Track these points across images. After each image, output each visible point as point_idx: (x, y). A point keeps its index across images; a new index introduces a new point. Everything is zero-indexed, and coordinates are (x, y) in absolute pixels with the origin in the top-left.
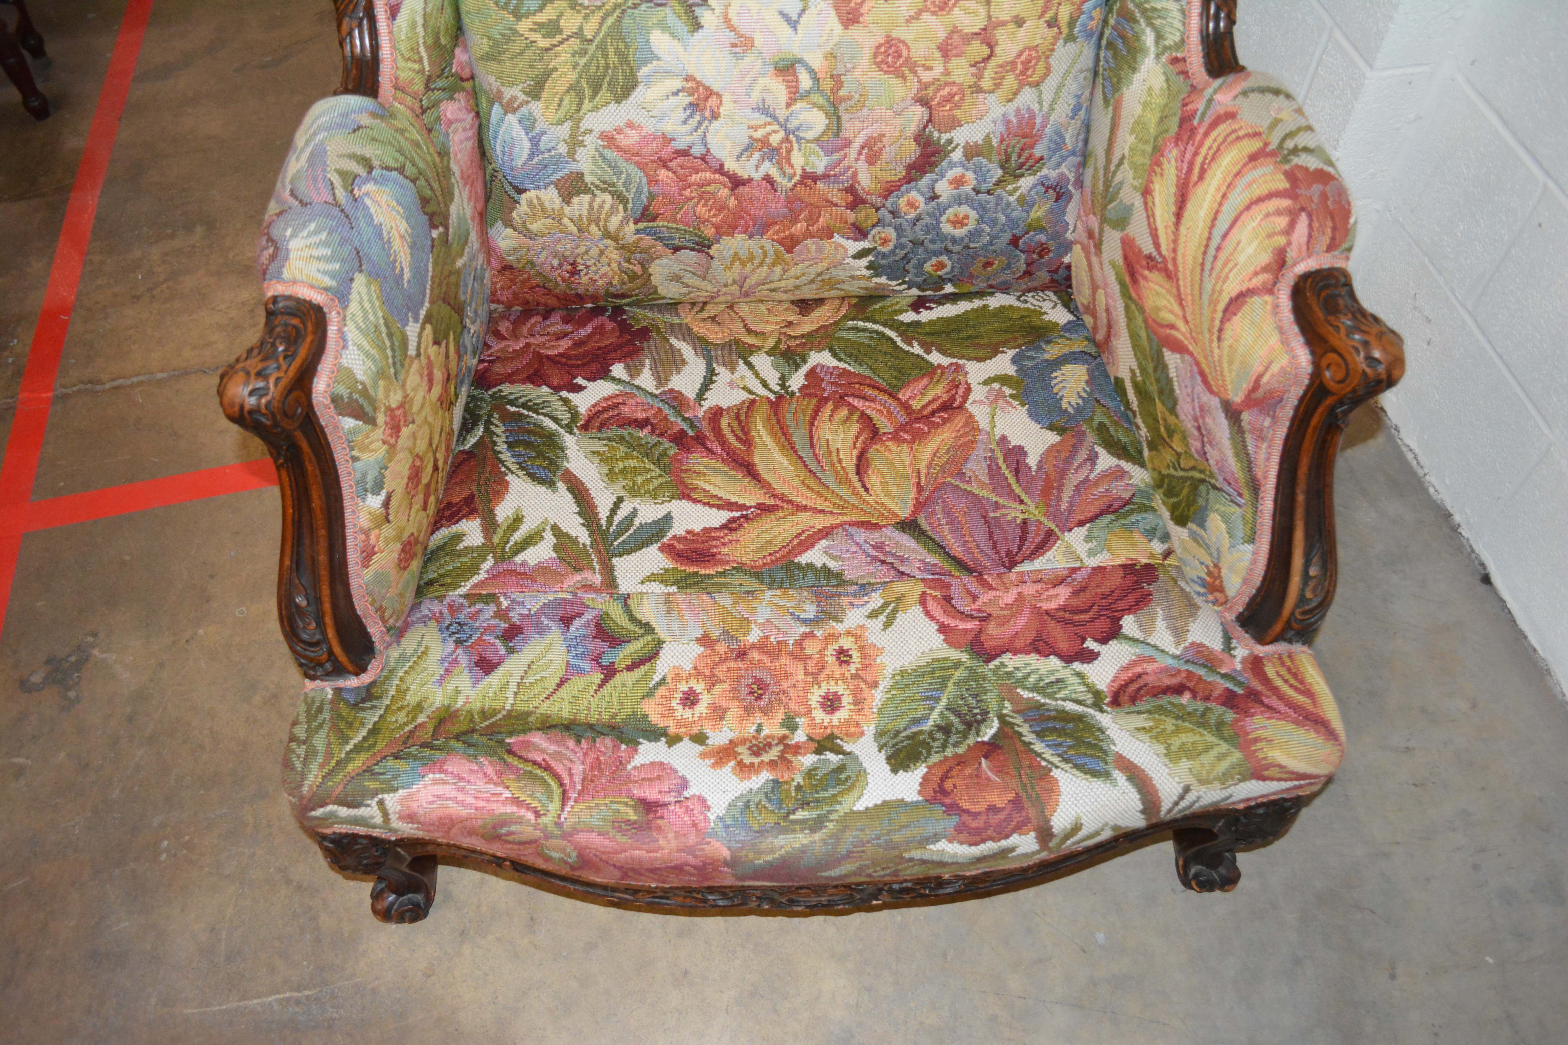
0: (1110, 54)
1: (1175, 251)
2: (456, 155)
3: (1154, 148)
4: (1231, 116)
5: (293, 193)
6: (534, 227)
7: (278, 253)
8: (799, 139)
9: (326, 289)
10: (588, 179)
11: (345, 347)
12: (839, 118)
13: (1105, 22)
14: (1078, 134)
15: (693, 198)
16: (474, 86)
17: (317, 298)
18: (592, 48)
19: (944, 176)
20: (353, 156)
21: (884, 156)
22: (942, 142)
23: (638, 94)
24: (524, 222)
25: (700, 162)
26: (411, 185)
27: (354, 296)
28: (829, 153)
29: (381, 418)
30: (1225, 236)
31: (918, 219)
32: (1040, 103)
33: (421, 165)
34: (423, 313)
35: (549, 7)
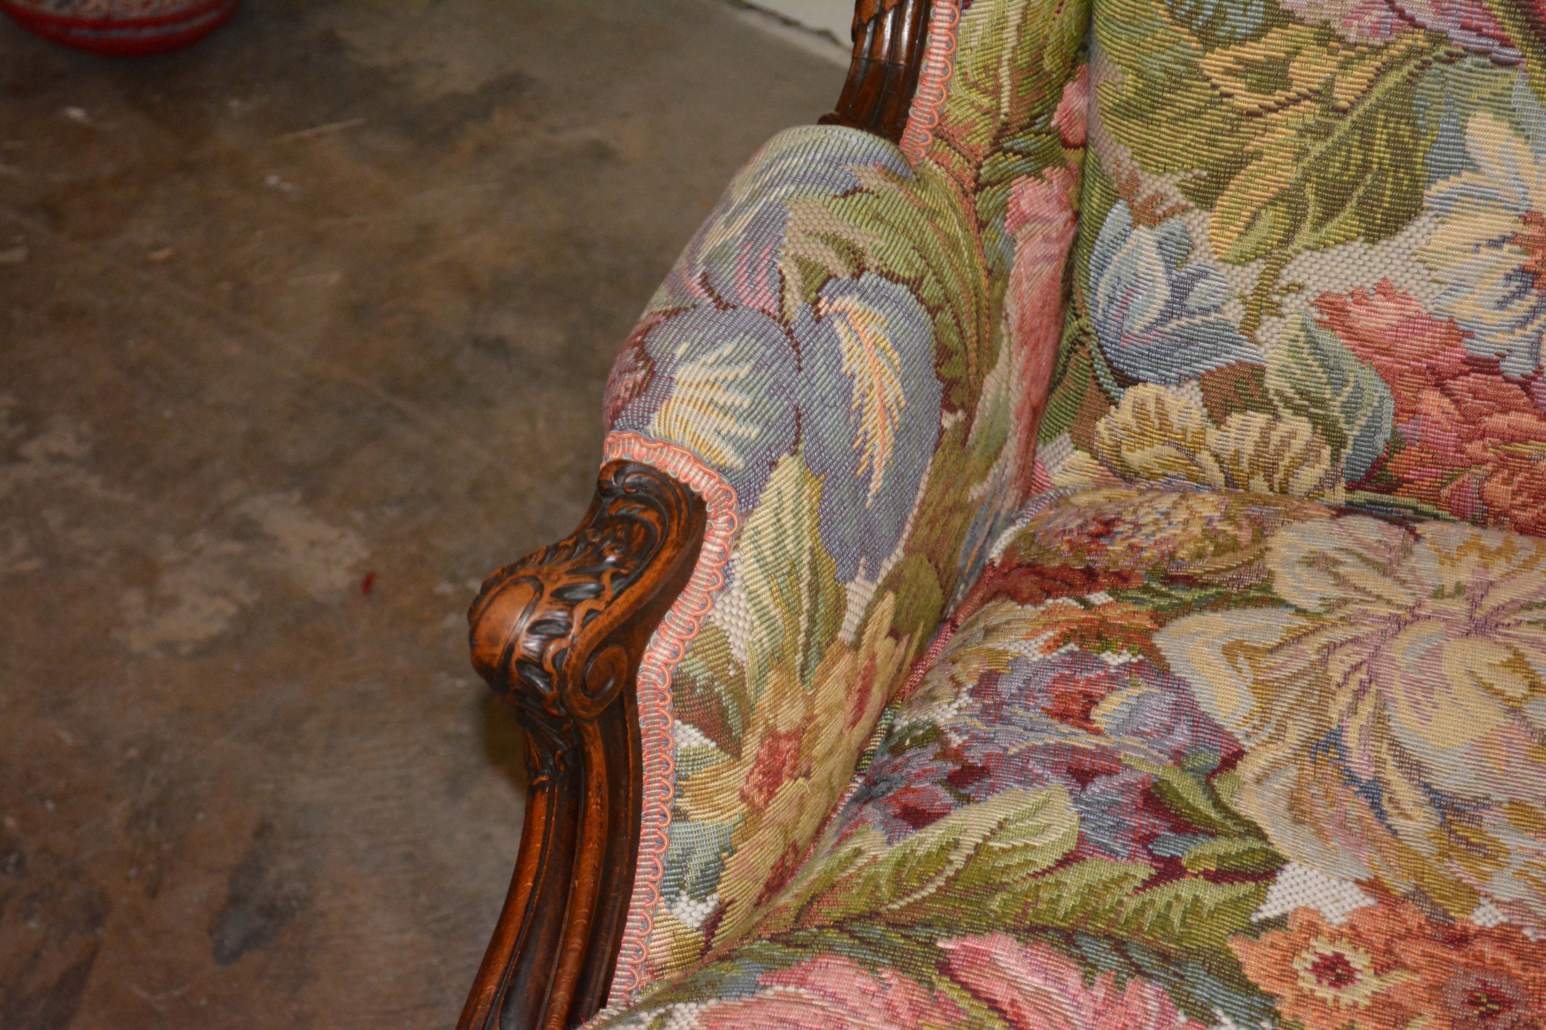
2: (1019, 283)
5: (705, 282)
6: (1135, 458)
7: (653, 382)
9: (722, 470)
10: (1272, 382)
11: (724, 589)
15: (1485, 462)
16: (1084, 162)
17: (702, 483)
18: (1345, 124)
20: (832, 240)
23: (1416, 232)
24: (1118, 445)
25: (1517, 390)
26: (926, 317)
27: (768, 496)
29: (752, 747)
33: (953, 285)
34: (888, 566)
35: (1274, 34)
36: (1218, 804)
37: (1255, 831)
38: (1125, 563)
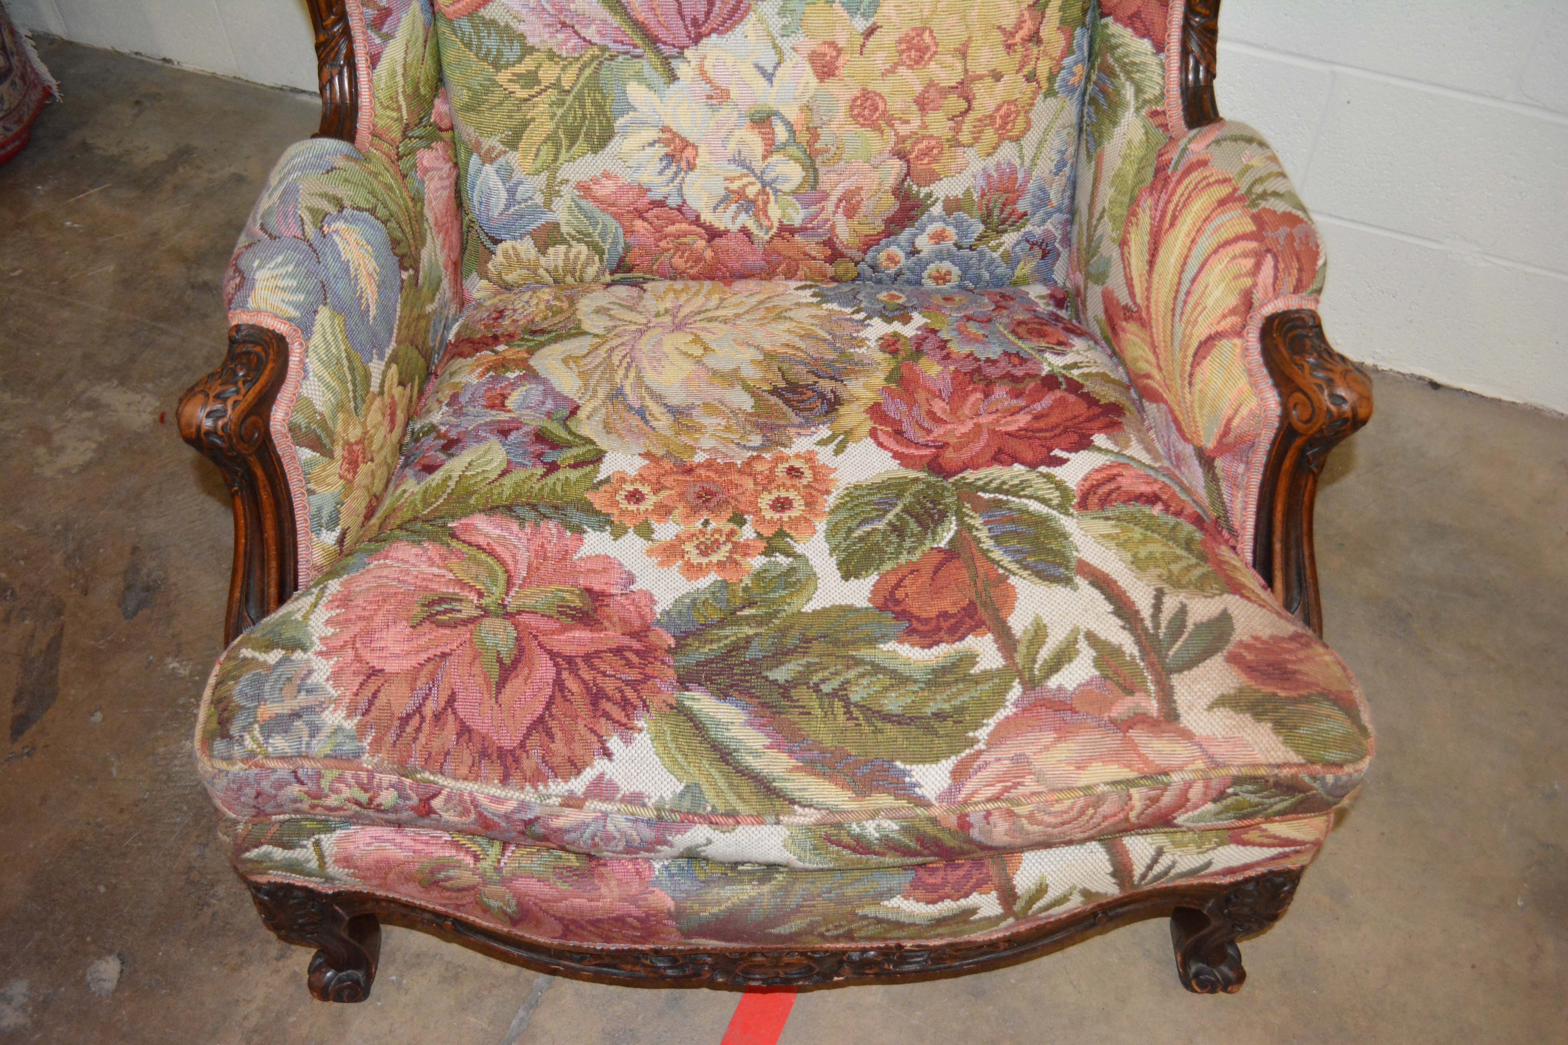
0: (1092, 109)
1: (1148, 299)
2: (431, 202)
3: (1131, 199)
4: (1203, 163)
5: (263, 227)
6: (510, 278)
7: (245, 282)
8: (776, 191)
9: (290, 320)
10: (564, 229)
11: (305, 378)
12: (816, 171)
13: (1088, 78)
14: (1064, 191)
15: (670, 249)
16: (454, 137)
17: (281, 328)
18: (570, 99)
19: (923, 230)
20: (324, 196)
21: (863, 210)
22: (922, 195)
23: (614, 145)
24: (500, 273)
25: (676, 212)
26: (381, 226)
27: (317, 328)
28: (806, 205)
29: (338, 452)
30: (1194, 280)
31: (899, 274)
32: (1021, 157)
33: (393, 208)
34: (388, 352)
35: (528, 59)
36: (571, 432)
37: (589, 441)
38: (511, 329)
